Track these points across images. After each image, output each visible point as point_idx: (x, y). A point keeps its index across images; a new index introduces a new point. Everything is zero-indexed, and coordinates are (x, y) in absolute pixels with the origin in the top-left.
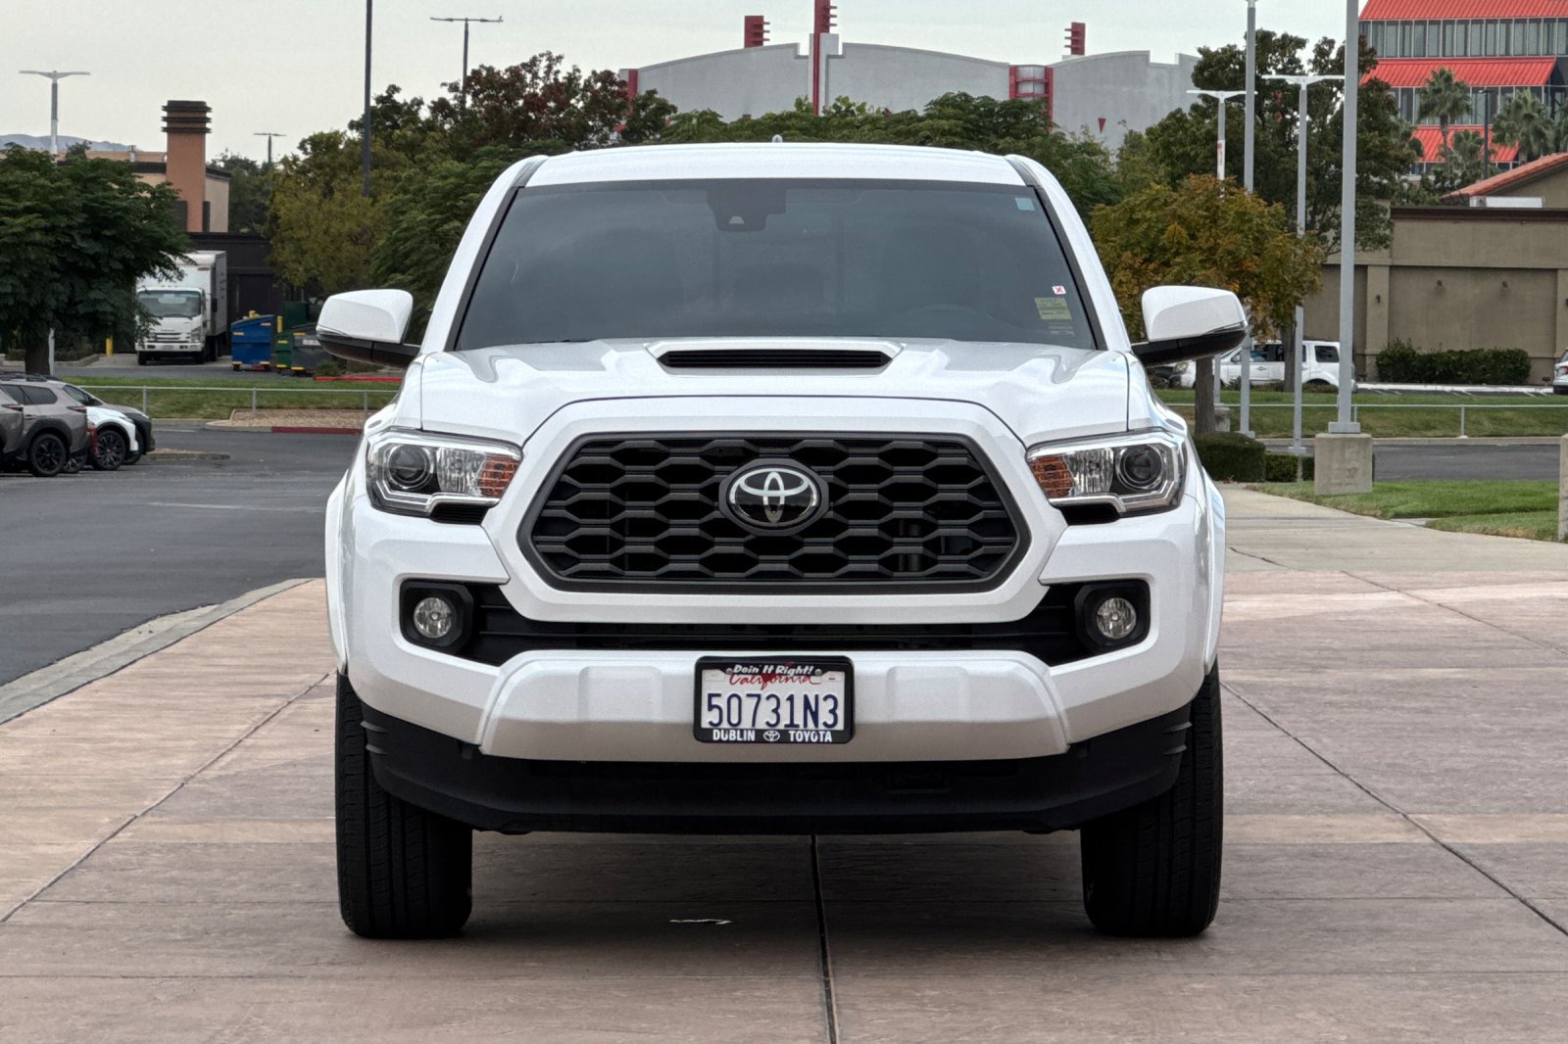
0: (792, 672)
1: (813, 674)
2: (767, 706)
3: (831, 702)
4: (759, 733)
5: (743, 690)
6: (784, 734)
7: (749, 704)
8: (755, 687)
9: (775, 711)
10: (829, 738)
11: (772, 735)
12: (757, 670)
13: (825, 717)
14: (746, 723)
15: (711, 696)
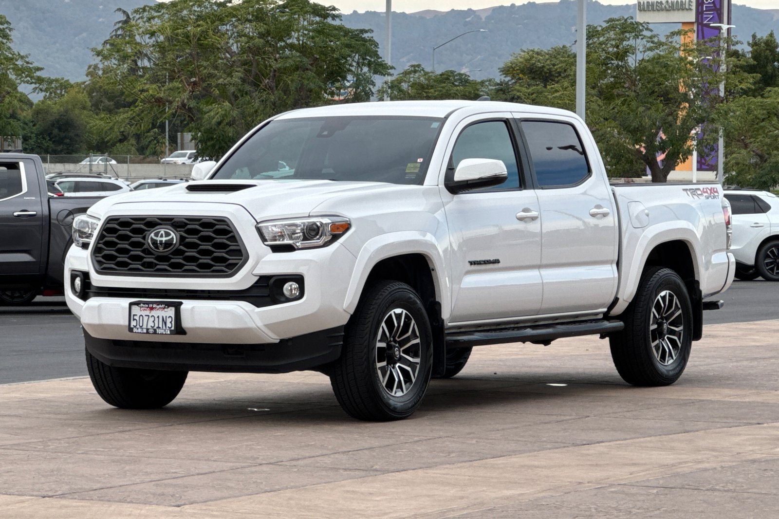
0: (158, 307)
1: (165, 308)
2: (151, 319)
3: (170, 318)
4: (148, 329)
5: (144, 313)
6: (155, 330)
7: (146, 318)
8: (147, 312)
9: (154, 322)
10: (169, 332)
11: (151, 331)
12: (147, 306)
13: (169, 325)
14: (145, 326)
15: (134, 315)
